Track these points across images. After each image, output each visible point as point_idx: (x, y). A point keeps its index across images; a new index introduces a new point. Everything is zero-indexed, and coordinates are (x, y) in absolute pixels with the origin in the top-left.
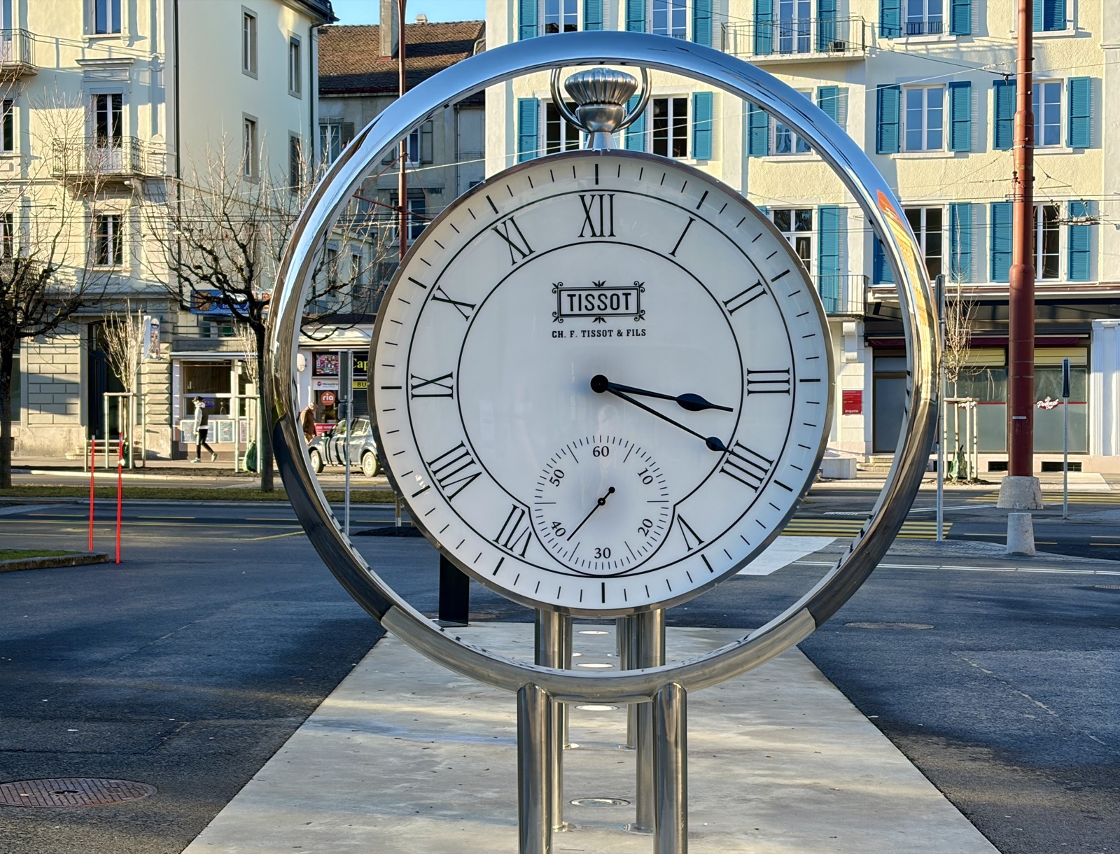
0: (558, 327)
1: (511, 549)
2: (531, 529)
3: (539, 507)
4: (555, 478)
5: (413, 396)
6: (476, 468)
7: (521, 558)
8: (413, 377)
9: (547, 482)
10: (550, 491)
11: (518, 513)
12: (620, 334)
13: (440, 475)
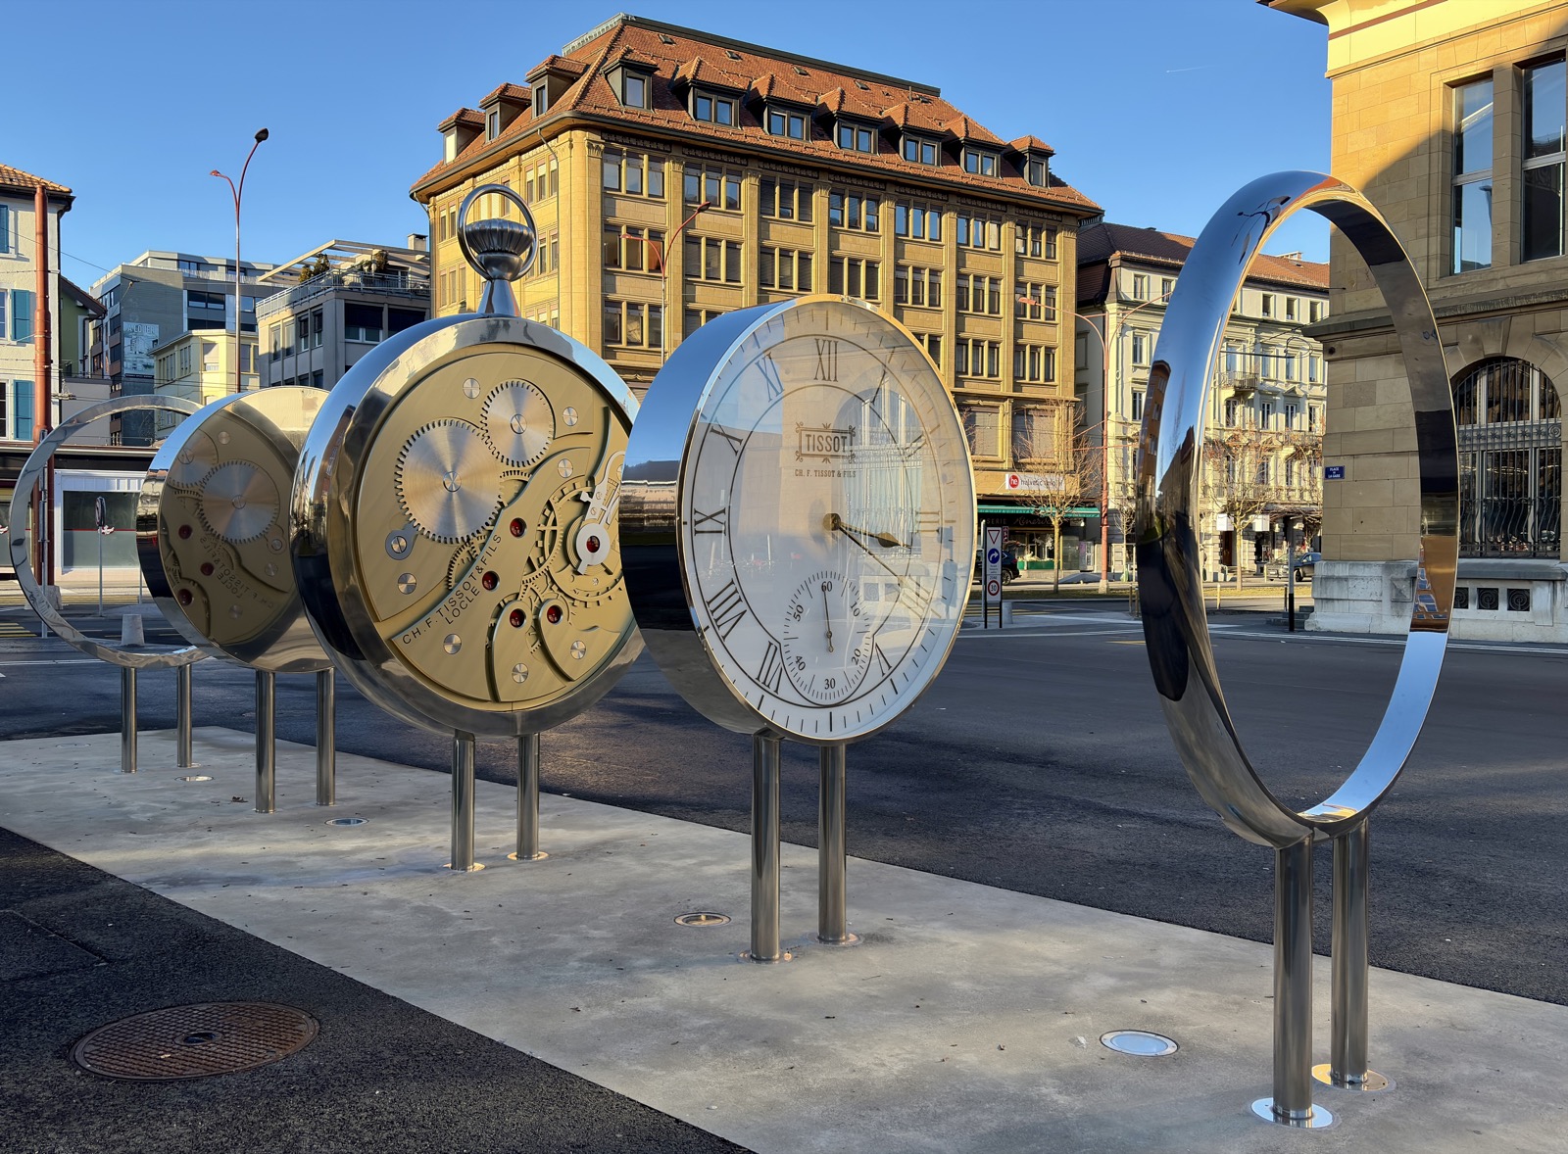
0: (799, 465)
1: (768, 686)
2: (781, 665)
3: (787, 642)
4: (797, 613)
5: (697, 532)
6: (741, 607)
7: (775, 694)
8: (696, 512)
9: (791, 617)
10: (795, 628)
11: (772, 648)
12: (839, 475)
13: (717, 614)
